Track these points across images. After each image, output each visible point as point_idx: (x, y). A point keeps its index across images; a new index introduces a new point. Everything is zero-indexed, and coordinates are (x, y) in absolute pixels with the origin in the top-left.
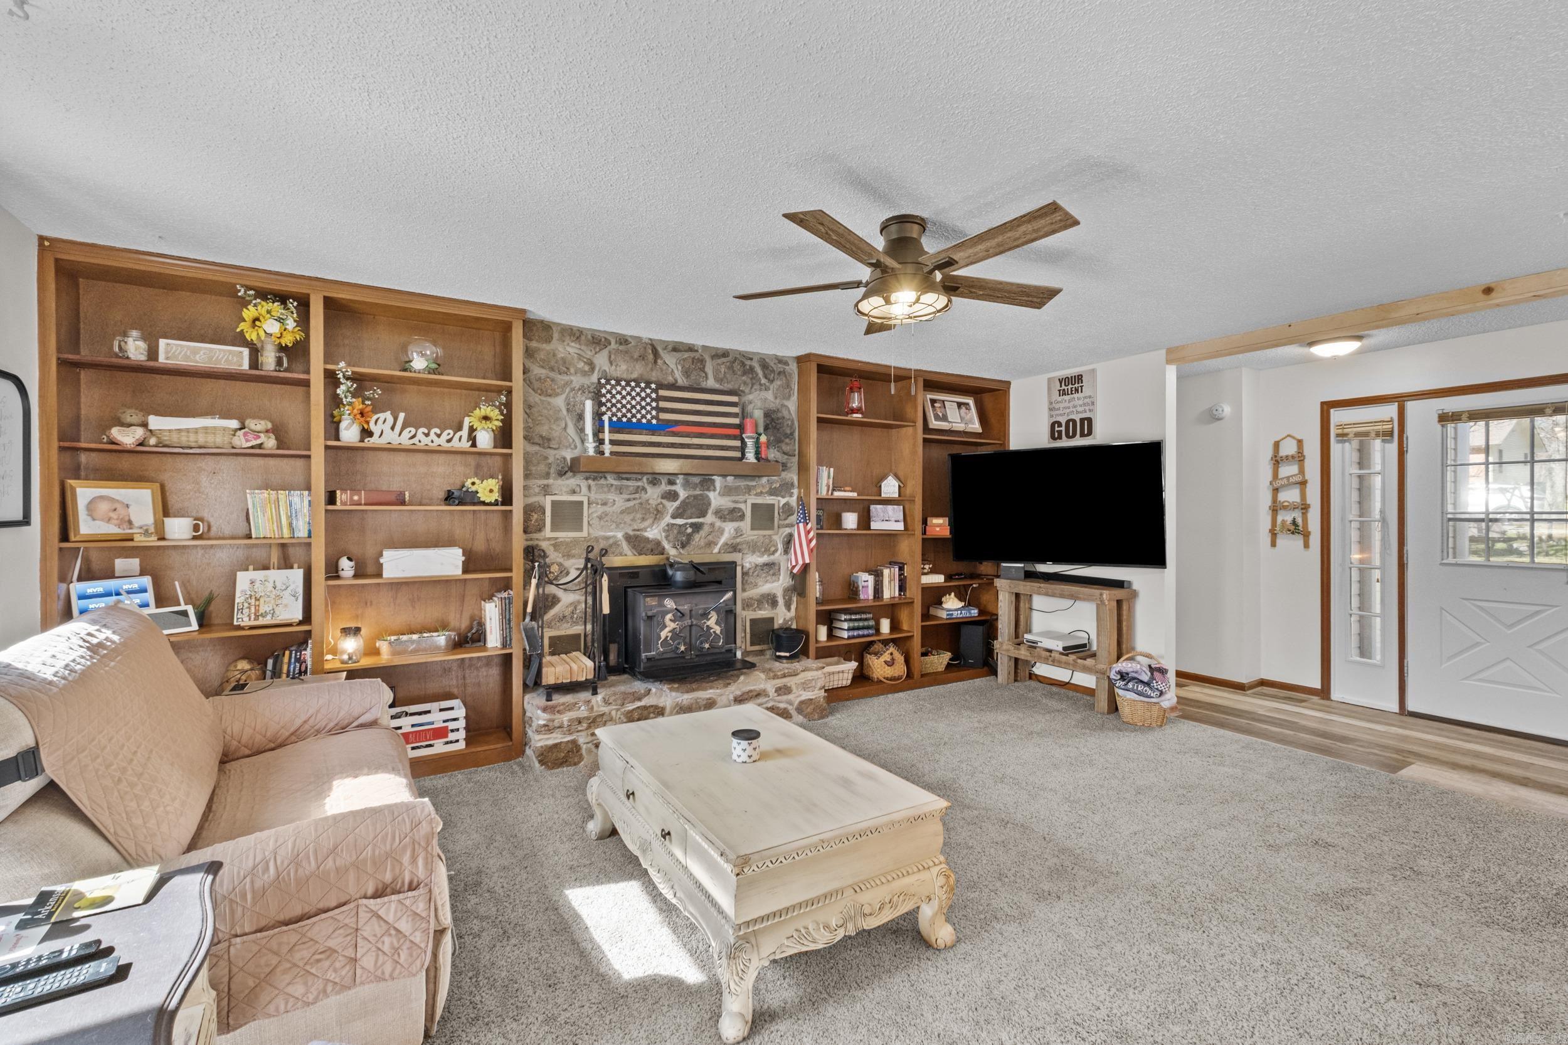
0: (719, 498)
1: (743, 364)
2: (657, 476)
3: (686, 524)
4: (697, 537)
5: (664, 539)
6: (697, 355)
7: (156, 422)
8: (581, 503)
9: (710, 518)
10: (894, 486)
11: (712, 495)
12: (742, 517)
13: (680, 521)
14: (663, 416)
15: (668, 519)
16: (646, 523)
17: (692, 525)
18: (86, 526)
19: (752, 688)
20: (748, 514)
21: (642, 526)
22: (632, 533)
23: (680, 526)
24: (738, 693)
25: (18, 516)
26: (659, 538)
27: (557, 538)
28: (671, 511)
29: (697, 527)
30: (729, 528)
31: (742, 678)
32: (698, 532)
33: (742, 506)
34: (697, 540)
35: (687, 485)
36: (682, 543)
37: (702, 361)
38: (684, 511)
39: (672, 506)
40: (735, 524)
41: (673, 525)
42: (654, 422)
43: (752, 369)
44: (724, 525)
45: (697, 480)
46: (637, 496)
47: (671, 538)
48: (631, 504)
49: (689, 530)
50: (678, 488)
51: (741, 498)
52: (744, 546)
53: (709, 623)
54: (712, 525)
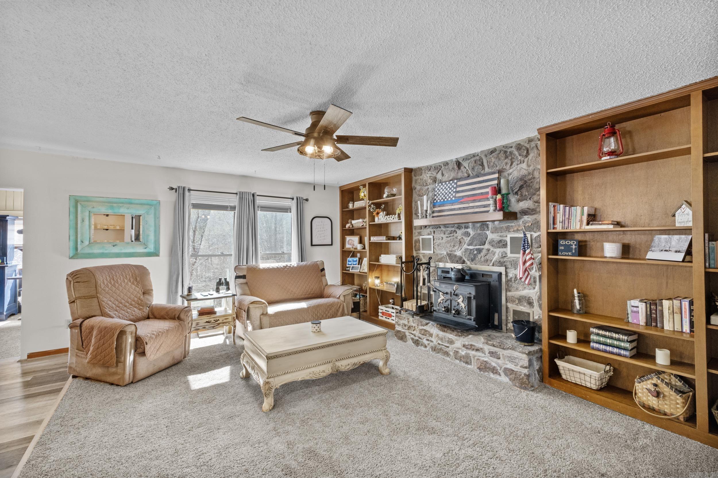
0: (491, 234)
1: (505, 152)
2: (460, 225)
3: (474, 249)
4: (479, 256)
5: (463, 256)
6: (478, 158)
7: (354, 222)
8: (431, 238)
9: (487, 246)
10: (688, 214)
11: (488, 233)
12: (505, 246)
13: (471, 247)
14: (458, 195)
15: (466, 246)
16: (456, 248)
17: (477, 249)
18: (348, 246)
19: (475, 344)
20: (509, 243)
21: (453, 249)
22: (449, 252)
23: (471, 250)
24: (467, 343)
25: (330, 243)
26: (461, 255)
27: (424, 253)
28: (467, 242)
29: (480, 251)
30: (498, 251)
31: (470, 336)
32: (480, 253)
33: (505, 238)
34: (479, 258)
35: (474, 228)
36: (472, 259)
37: (481, 160)
38: (473, 242)
39: (467, 239)
40: (502, 250)
41: (468, 249)
42: (453, 199)
43: (511, 153)
44: (495, 250)
45: (478, 225)
46: (452, 235)
47: (466, 256)
48: (450, 238)
49: (475, 252)
50: (470, 230)
51: (504, 234)
52: (508, 263)
53: (459, 301)
54: (488, 250)
